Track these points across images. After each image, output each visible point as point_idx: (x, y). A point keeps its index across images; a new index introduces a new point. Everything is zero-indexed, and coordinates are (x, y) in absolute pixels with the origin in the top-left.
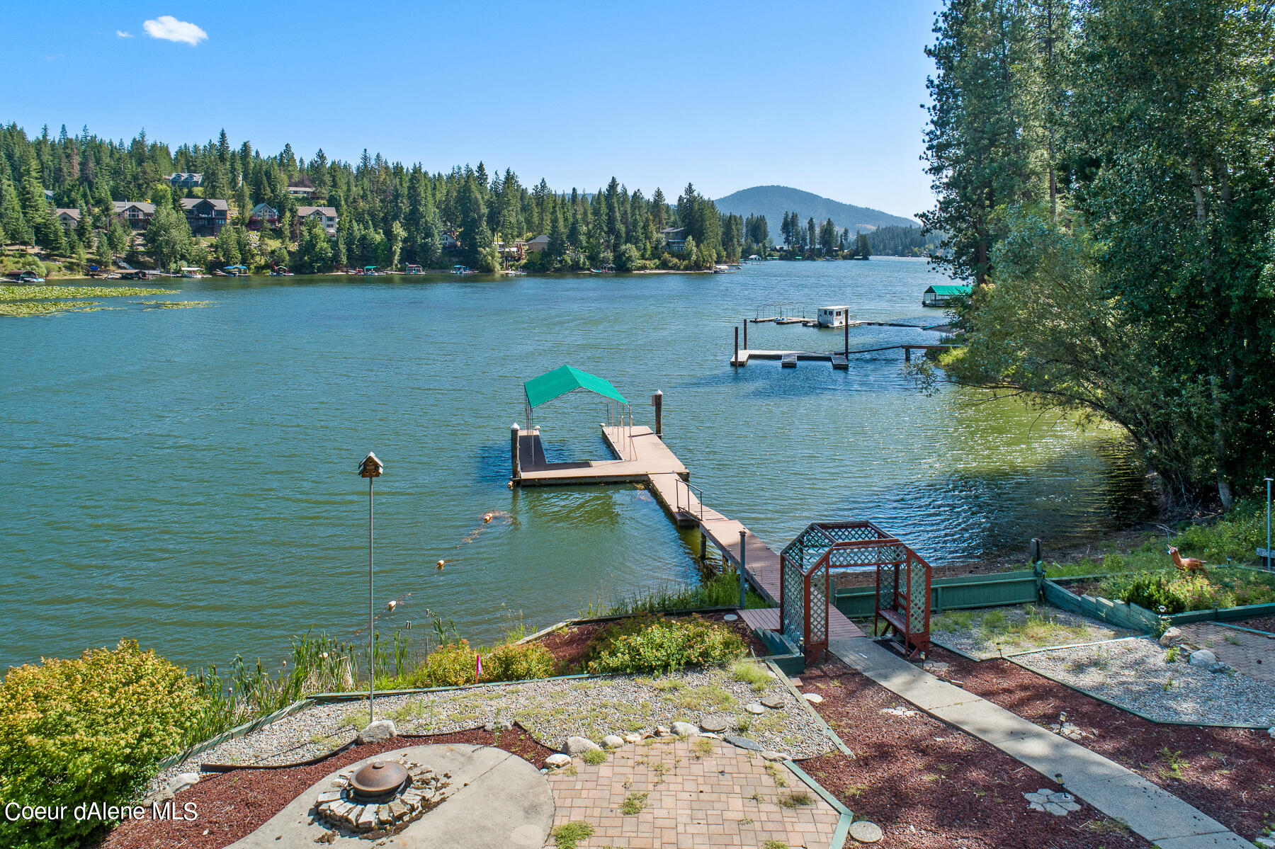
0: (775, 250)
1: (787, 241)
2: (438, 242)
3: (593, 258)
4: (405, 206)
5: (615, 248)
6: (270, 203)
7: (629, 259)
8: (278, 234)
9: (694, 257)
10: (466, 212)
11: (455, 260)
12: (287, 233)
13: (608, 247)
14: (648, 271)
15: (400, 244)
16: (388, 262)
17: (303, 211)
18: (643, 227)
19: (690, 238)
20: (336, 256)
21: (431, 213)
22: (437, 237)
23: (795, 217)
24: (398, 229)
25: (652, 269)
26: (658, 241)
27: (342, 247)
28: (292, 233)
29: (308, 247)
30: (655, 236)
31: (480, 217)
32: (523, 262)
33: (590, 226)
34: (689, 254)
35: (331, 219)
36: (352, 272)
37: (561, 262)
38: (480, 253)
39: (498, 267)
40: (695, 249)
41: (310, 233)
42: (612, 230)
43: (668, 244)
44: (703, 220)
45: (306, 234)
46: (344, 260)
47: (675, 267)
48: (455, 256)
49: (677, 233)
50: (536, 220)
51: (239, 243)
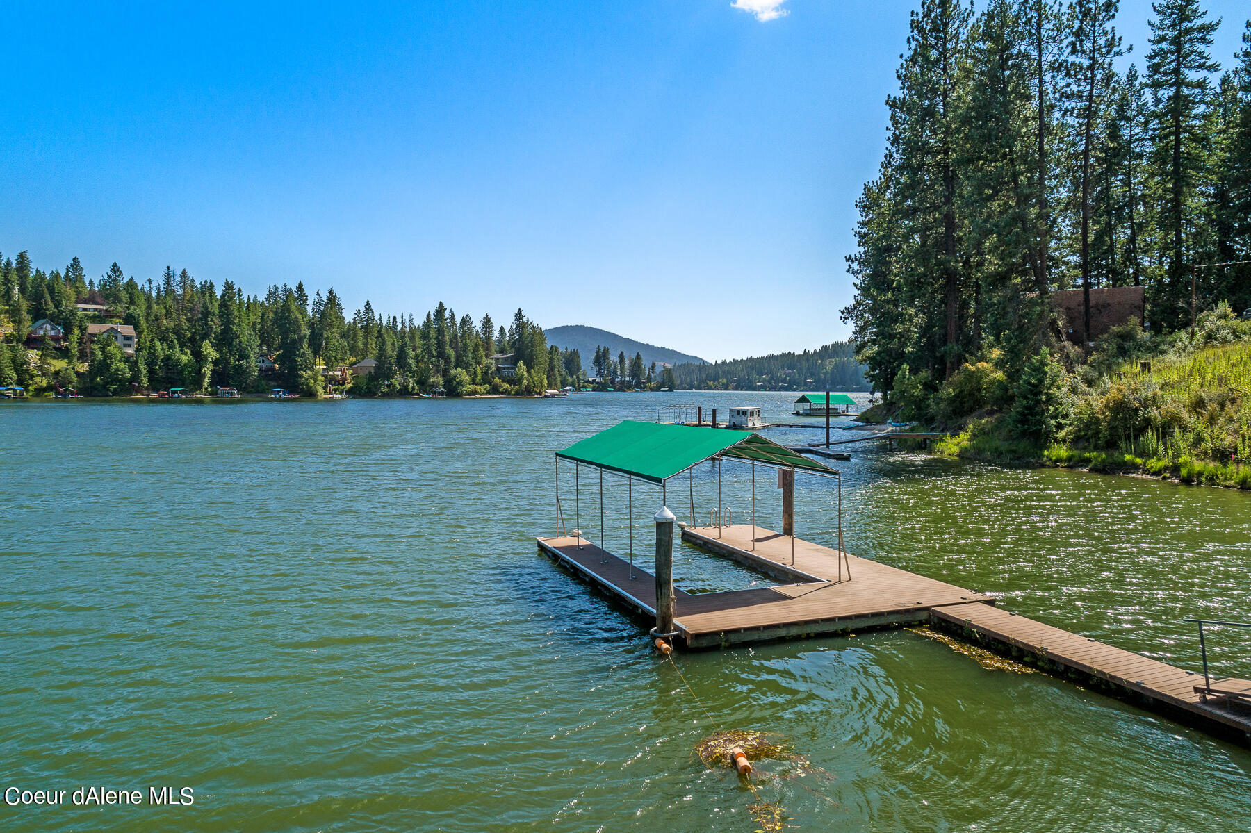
0: (588, 382)
1: (599, 374)
2: (254, 365)
3: (422, 383)
4: (216, 325)
5: (445, 373)
6: (54, 319)
7: (460, 383)
8: (64, 353)
9: (525, 382)
10: (285, 334)
11: (272, 384)
12: (75, 351)
13: (438, 371)
14: (479, 396)
15: (211, 366)
16: (197, 384)
17: (93, 328)
18: (474, 352)
19: (521, 363)
20: (135, 378)
21: (246, 334)
22: (253, 359)
23: (606, 351)
24: (208, 348)
25: (482, 394)
26: (488, 367)
27: (143, 368)
28: (81, 351)
29: (102, 367)
30: (485, 361)
31: (301, 339)
32: (348, 386)
33: (418, 351)
34: (520, 379)
35: (128, 338)
36: (154, 396)
37: (388, 386)
38: (302, 376)
39: (321, 391)
40: (526, 374)
41: (103, 352)
42: (441, 354)
43: (498, 369)
44: (533, 346)
45: (98, 352)
46: (145, 382)
47: (506, 392)
48: (272, 380)
49: (506, 359)
50: (360, 343)
51: (13, 361)
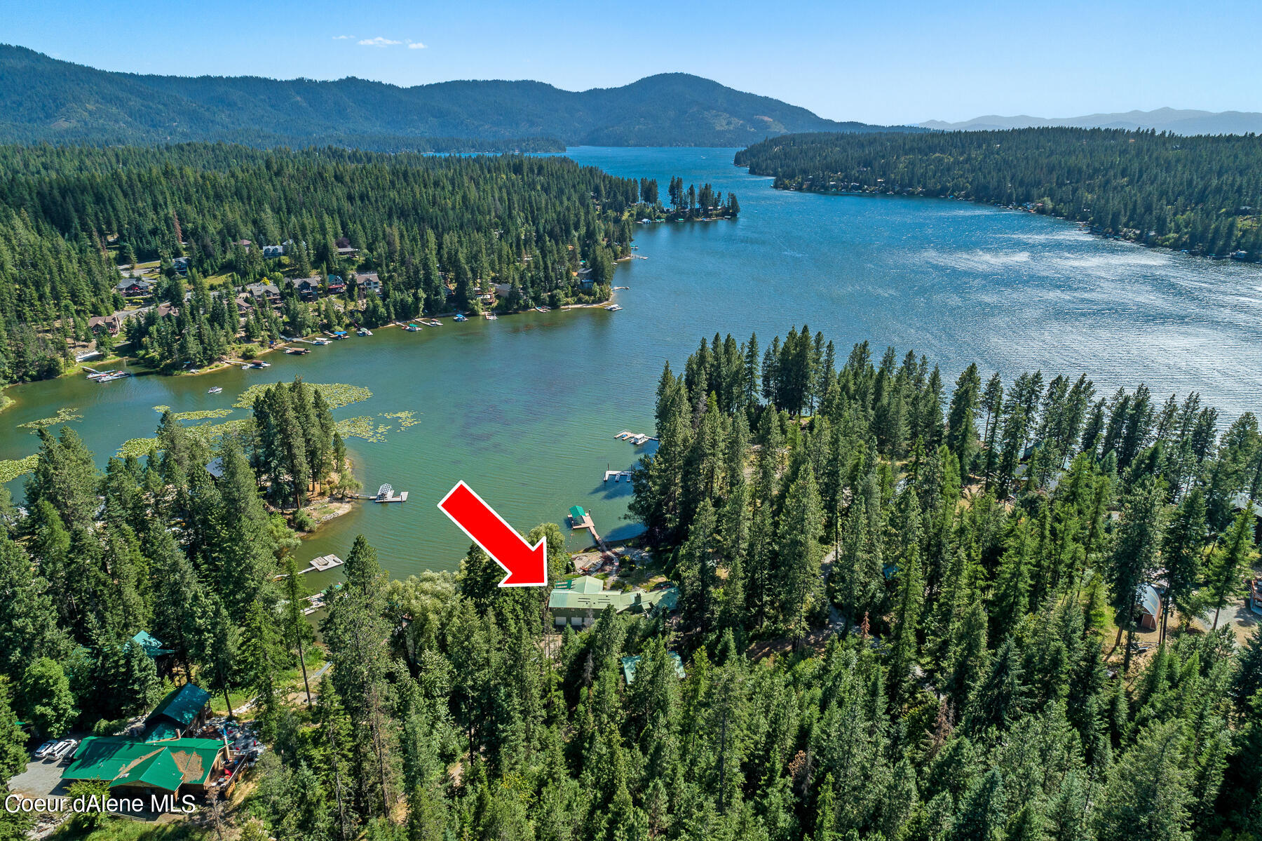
0: (662, 211)
1: (673, 202)
2: (443, 296)
7: (559, 300)
8: (347, 296)
9: (598, 295)
11: (454, 305)
12: (355, 298)
14: (570, 306)
15: (423, 302)
16: (417, 312)
17: (359, 279)
19: (595, 283)
20: (389, 313)
23: (680, 181)
24: (422, 294)
27: (392, 309)
32: (495, 305)
35: (376, 282)
36: (399, 324)
37: (517, 304)
38: (469, 301)
39: (480, 310)
40: (598, 289)
43: (581, 283)
46: (394, 316)
47: (586, 301)
48: (452, 302)
49: (587, 274)
